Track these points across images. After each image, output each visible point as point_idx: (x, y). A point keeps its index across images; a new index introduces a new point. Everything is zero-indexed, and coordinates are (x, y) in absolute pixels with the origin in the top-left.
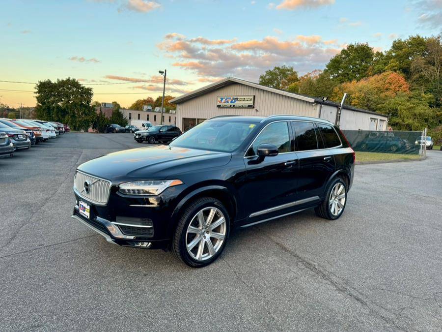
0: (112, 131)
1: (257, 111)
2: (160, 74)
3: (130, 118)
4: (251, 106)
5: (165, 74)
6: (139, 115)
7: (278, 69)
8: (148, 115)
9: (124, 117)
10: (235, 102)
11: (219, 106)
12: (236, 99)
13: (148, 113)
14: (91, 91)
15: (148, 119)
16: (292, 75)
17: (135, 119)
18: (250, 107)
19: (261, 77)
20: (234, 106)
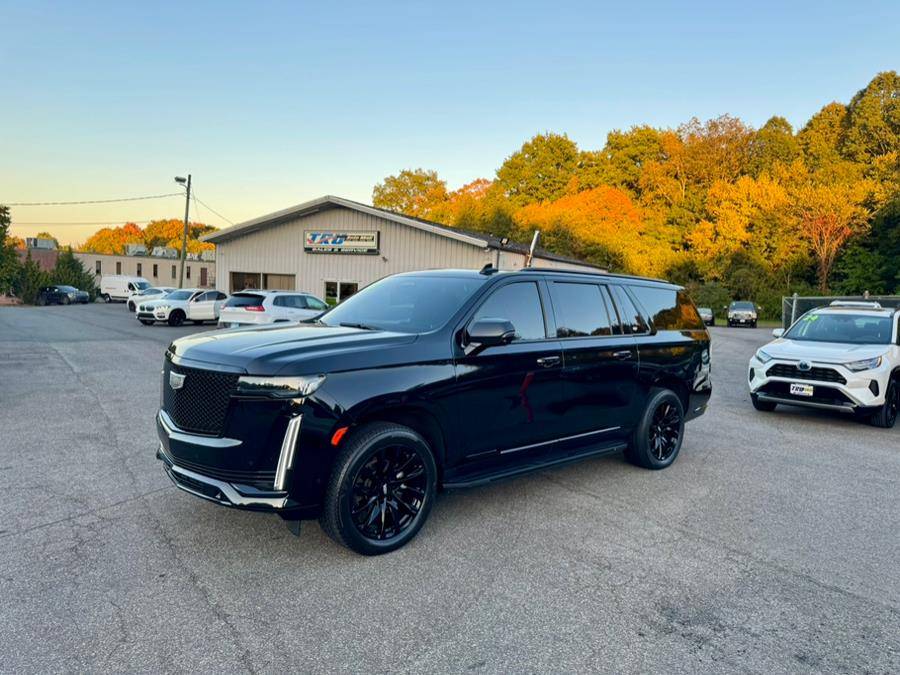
0: (58, 299)
1: (385, 259)
2: (178, 183)
3: (98, 272)
4: (373, 250)
5: (189, 183)
6: (119, 264)
7: (409, 174)
8: (139, 265)
9: (85, 269)
11: (308, 250)
12: (342, 237)
13: (140, 260)
14: (5, 213)
15: (139, 273)
16: (436, 187)
17: (110, 274)
18: (371, 252)
19: (376, 189)
20: (340, 250)
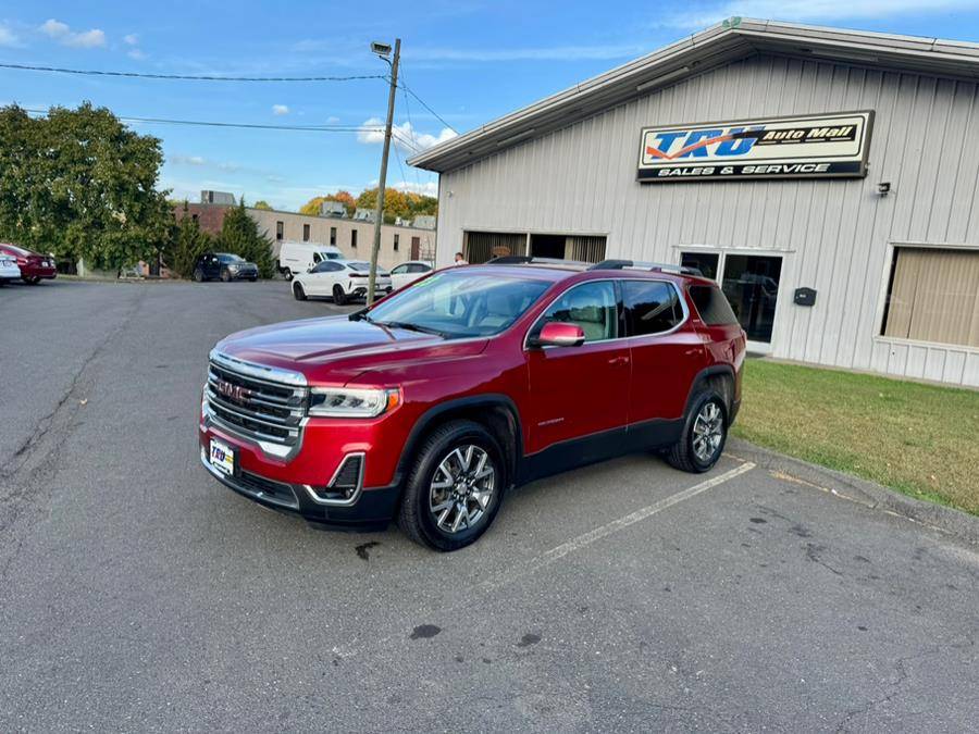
3: (280, 236)
4: (854, 166)
6: (307, 227)
8: (334, 229)
9: (260, 232)
10: (743, 149)
11: (648, 177)
13: (335, 223)
14: (155, 147)
15: (333, 241)
17: (294, 240)
